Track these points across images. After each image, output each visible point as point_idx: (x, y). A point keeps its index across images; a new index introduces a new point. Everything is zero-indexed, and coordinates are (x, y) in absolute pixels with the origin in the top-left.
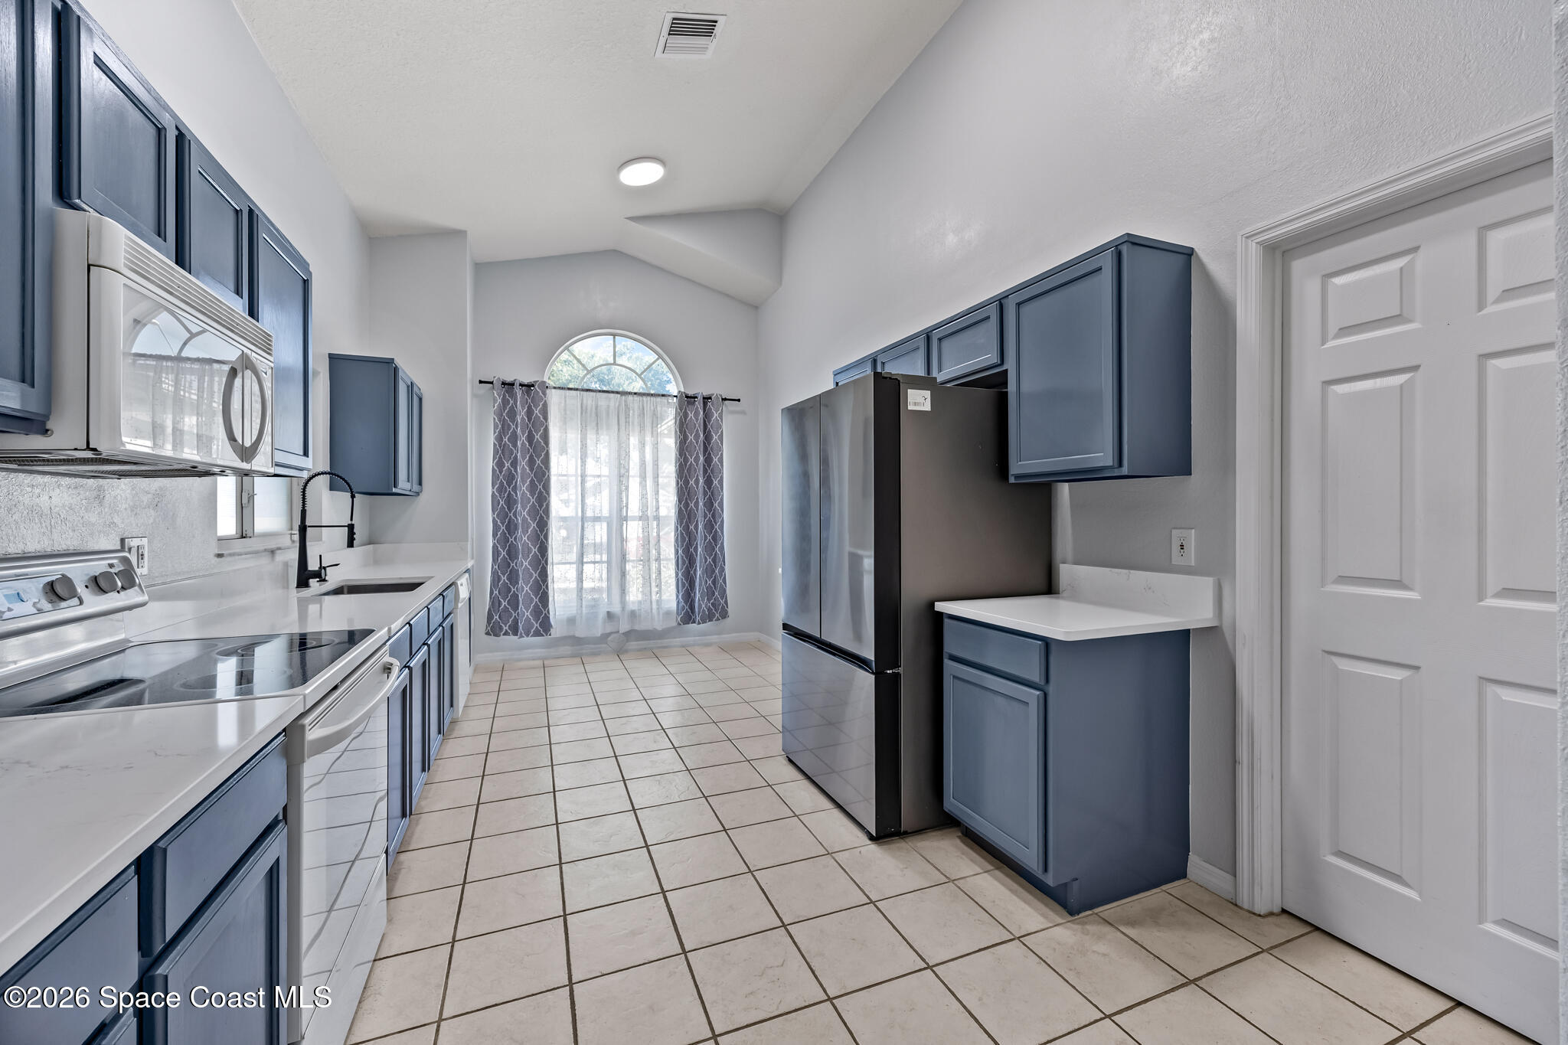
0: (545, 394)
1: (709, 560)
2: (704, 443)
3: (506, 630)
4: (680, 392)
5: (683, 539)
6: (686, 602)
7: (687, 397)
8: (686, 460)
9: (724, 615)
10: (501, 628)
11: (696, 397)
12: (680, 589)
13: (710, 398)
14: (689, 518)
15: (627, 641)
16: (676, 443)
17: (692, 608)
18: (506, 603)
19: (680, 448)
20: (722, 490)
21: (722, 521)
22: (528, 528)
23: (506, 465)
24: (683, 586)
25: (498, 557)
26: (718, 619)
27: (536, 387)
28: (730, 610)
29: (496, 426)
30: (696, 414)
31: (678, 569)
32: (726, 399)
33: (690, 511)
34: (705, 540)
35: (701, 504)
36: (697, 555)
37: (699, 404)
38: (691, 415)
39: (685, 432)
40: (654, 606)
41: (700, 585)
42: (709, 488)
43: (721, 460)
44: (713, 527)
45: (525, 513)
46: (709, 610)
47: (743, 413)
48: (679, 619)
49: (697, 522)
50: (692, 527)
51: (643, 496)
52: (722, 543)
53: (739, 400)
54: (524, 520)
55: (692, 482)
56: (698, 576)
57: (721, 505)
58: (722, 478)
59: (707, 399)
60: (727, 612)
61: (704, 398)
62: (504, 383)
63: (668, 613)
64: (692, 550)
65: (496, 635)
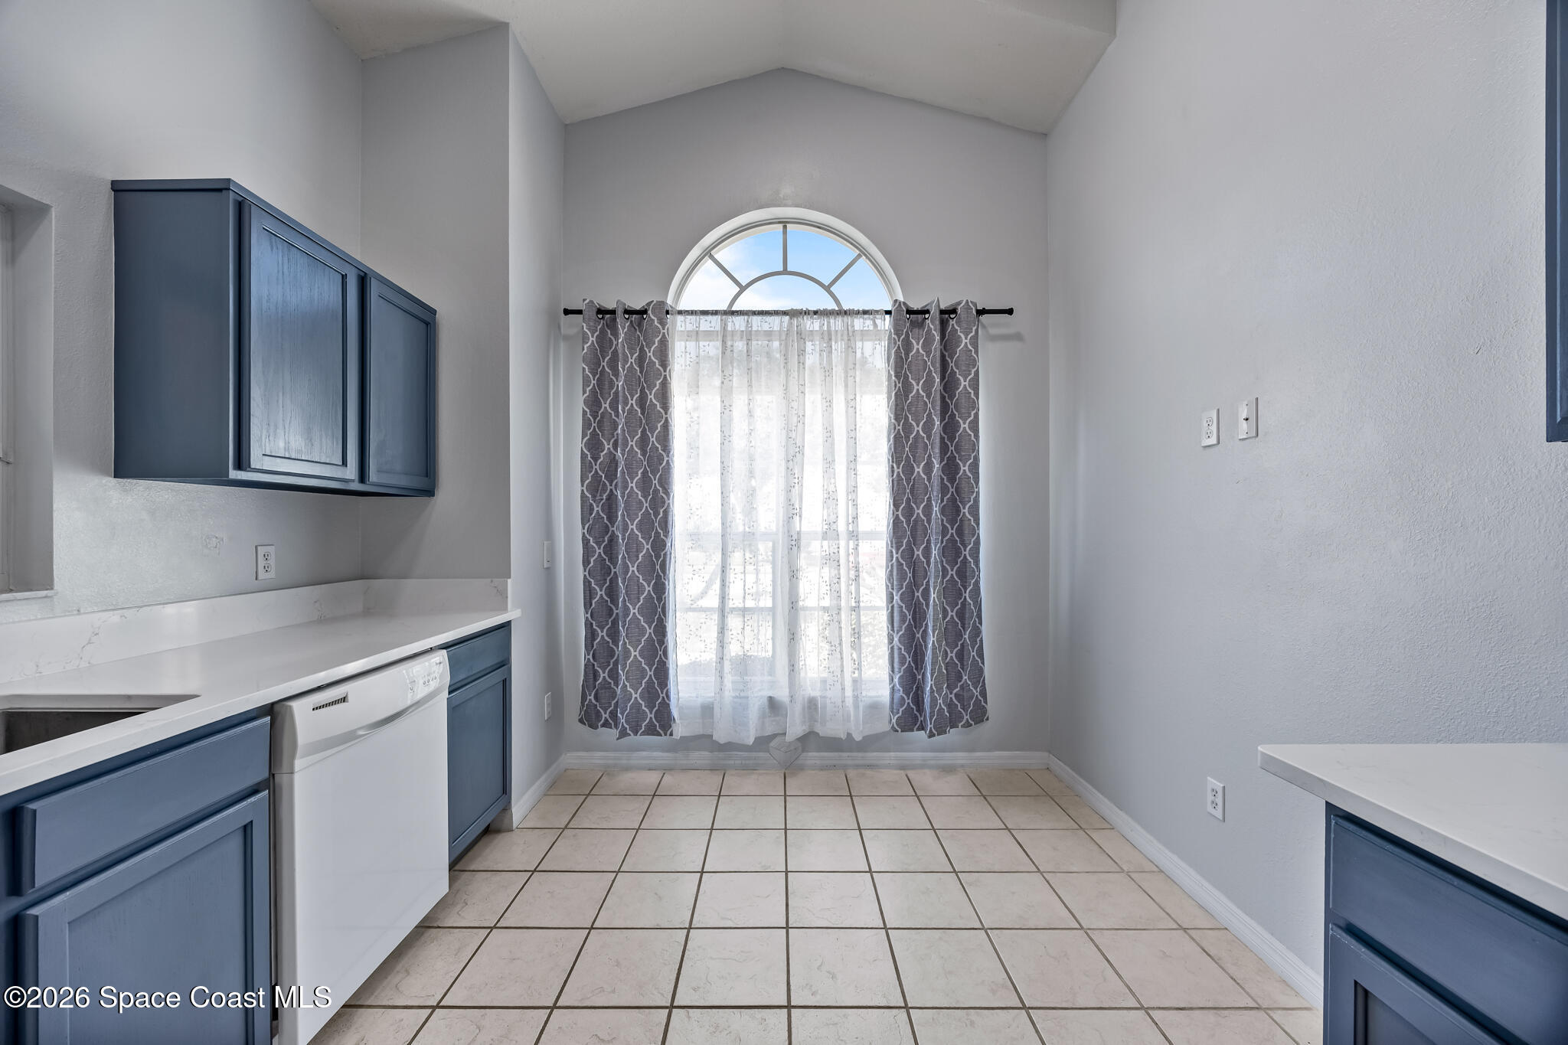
0: (663, 323)
1: (952, 613)
2: (943, 398)
3: (606, 720)
4: (896, 301)
5: (902, 576)
6: (907, 692)
7: (910, 312)
8: (908, 429)
9: (980, 715)
10: (598, 715)
11: (928, 312)
12: (896, 665)
13: (954, 311)
14: (914, 535)
15: (803, 751)
16: (889, 398)
17: (918, 701)
18: (606, 675)
19: (897, 405)
20: (977, 483)
21: (977, 543)
22: (638, 551)
23: (607, 447)
24: (902, 663)
25: (591, 599)
26: (968, 725)
27: (650, 312)
28: (991, 706)
29: (586, 382)
30: (927, 345)
31: (893, 630)
32: (981, 312)
33: (916, 521)
34: (944, 577)
35: (936, 509)
36: (928, 605)
37: (932, 325)
38: (917, 346)
39: (906, 377)
40: (849, 693)
41: (934, 663)
42: (952, 480)
43: (975, 426)
44: (958, 553)
45: (634, 527)
46: (950, 705)
47: (1018, 337)
48: (894, 721)
49: (929, 542)
50: (919, 552)
51: (830, 498)
52: (977, 583)
53: (1010, 312)
54: (632, 540)
55: (919, 470)
56: (930, 645)
57: (975, 511)
58: (976, 459)
59: (948, 313)
60: (984, 711)
61: (942, 312)
62: (601, 311)
63: (874, 707)
64: (918, 594)
65: (594, 726)
